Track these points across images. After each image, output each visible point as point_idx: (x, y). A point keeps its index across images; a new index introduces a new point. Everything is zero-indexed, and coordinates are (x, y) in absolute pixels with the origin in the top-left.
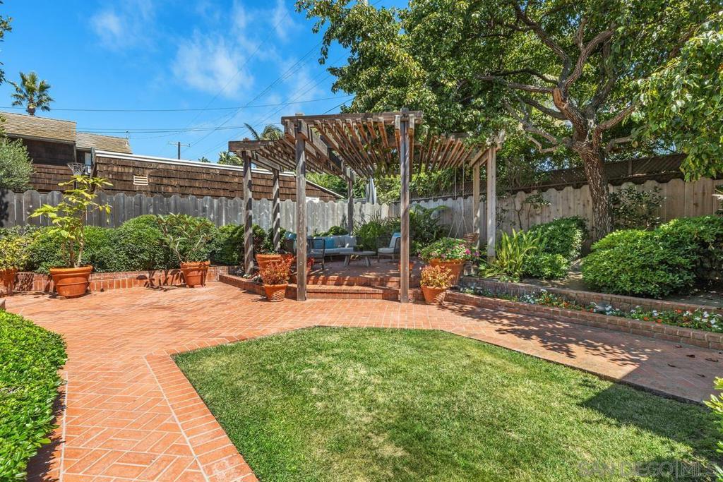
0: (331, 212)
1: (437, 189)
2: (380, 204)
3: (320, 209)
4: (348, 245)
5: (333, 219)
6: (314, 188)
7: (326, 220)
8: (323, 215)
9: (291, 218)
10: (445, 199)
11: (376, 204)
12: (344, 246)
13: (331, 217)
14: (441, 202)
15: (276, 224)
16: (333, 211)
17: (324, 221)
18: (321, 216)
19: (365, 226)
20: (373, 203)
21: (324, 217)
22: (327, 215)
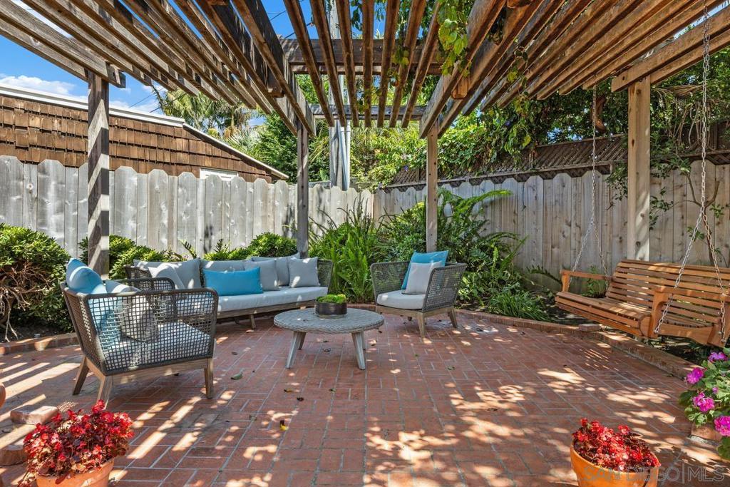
0: (259, 201)
1: (477, 162)
2: (358, 191)
3: (236, 196)
4: (296, 280)
5: (265, 218)
6: (227, 155)
7: (248, 219)
8: (242, 209)
9: (165, 212)
10: (498, 180)
11: (350, 190)
12: (287, 284)
13: (259, 212)
14: (488, 186)
15: (97, 228)
16: (265, 199)
17: (244, 221)
18: (237, 210)
19: (333, 233)
20: (344, 188)
21: (244, 215)
22: (252, 210)
